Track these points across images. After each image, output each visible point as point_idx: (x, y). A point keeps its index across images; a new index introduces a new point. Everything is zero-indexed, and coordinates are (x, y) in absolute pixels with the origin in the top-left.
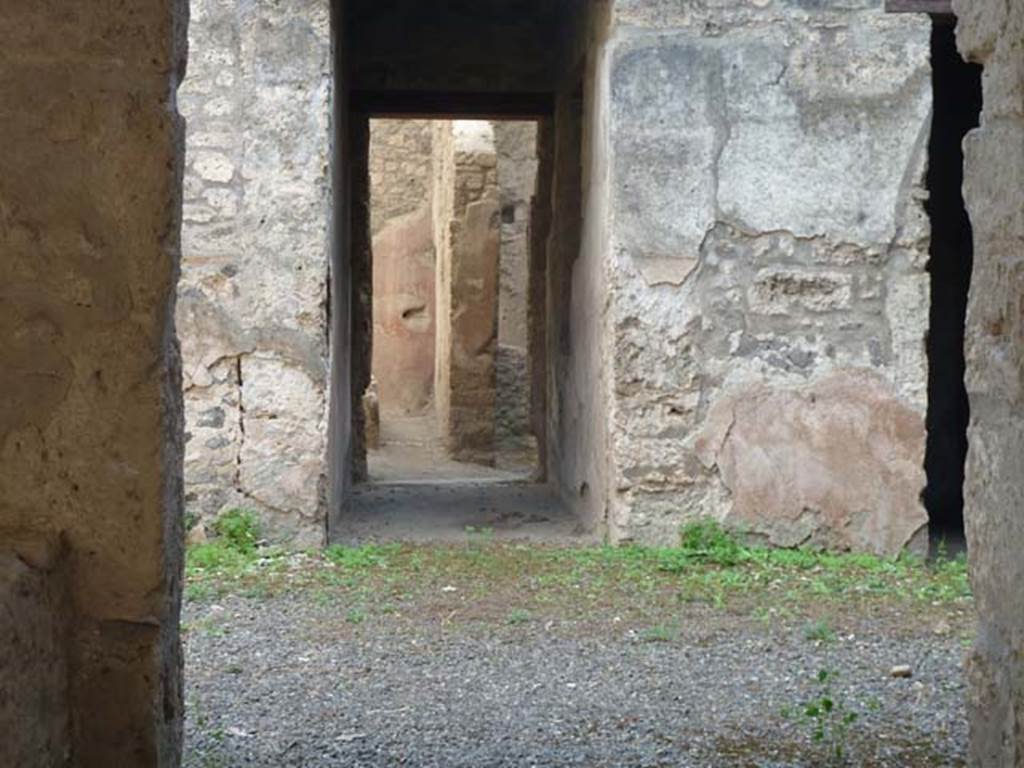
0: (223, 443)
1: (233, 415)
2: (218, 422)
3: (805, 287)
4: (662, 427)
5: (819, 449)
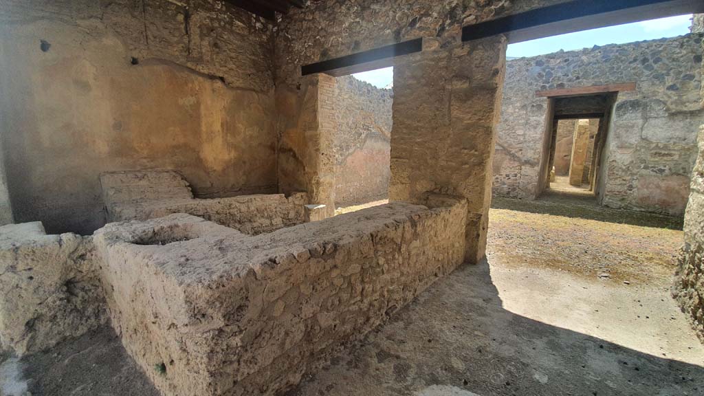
0: (516, 180)
1: (519, 175)
2: (516, 176)
3: (664, 155)
4: (619, 183)
5: (663, 191)
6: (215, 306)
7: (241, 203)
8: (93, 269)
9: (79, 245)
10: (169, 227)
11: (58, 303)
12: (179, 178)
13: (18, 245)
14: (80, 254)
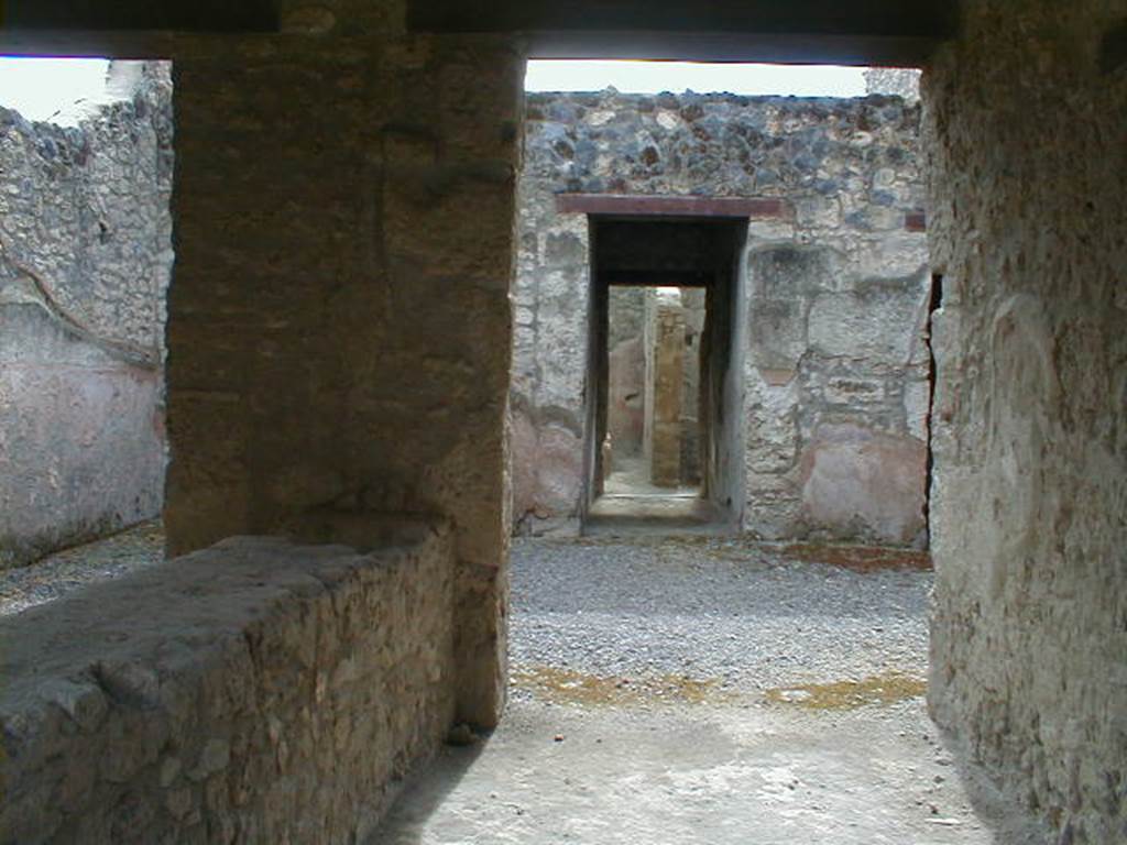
3: (857, 387)
4: (774, 467)
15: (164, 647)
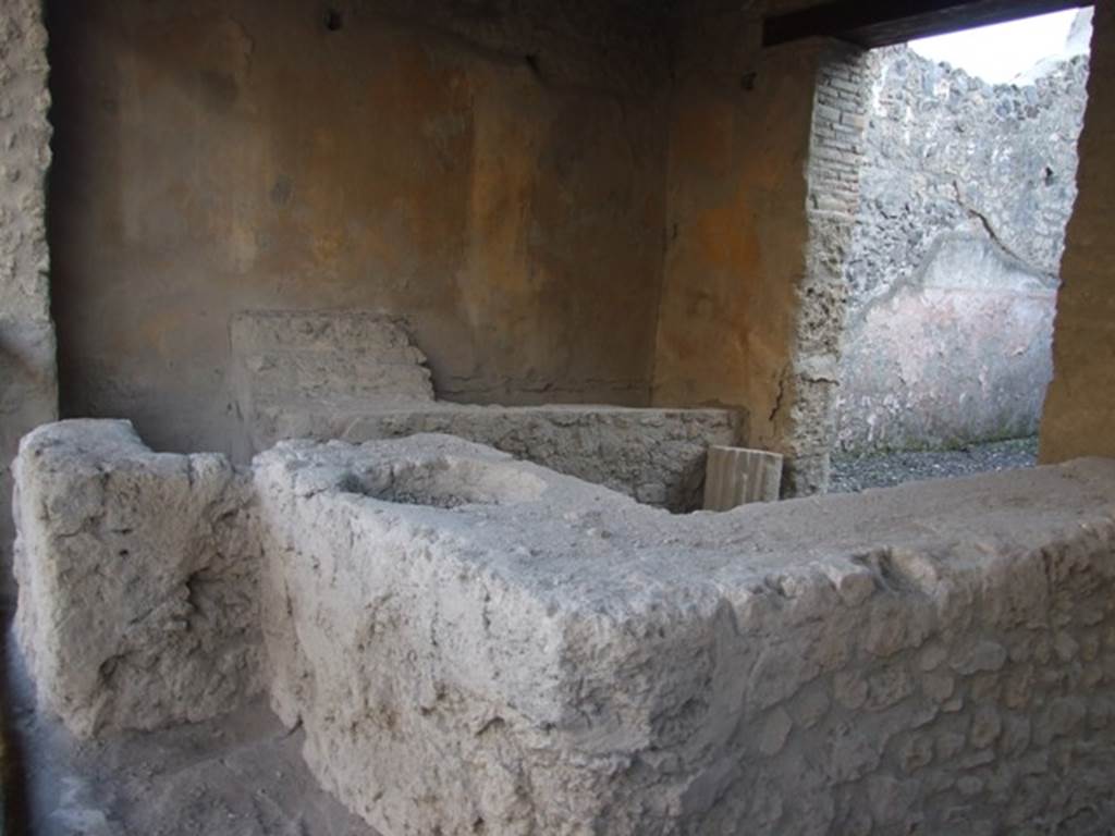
6: (635, 686)
7: (560, 424)
8: (247, 553)
9: (226, 486)
10: (426, 466)
11: (170, 626)
12: (403, 340)
13: (108, 469)
14: (225, 511)
15: (956, 548)
